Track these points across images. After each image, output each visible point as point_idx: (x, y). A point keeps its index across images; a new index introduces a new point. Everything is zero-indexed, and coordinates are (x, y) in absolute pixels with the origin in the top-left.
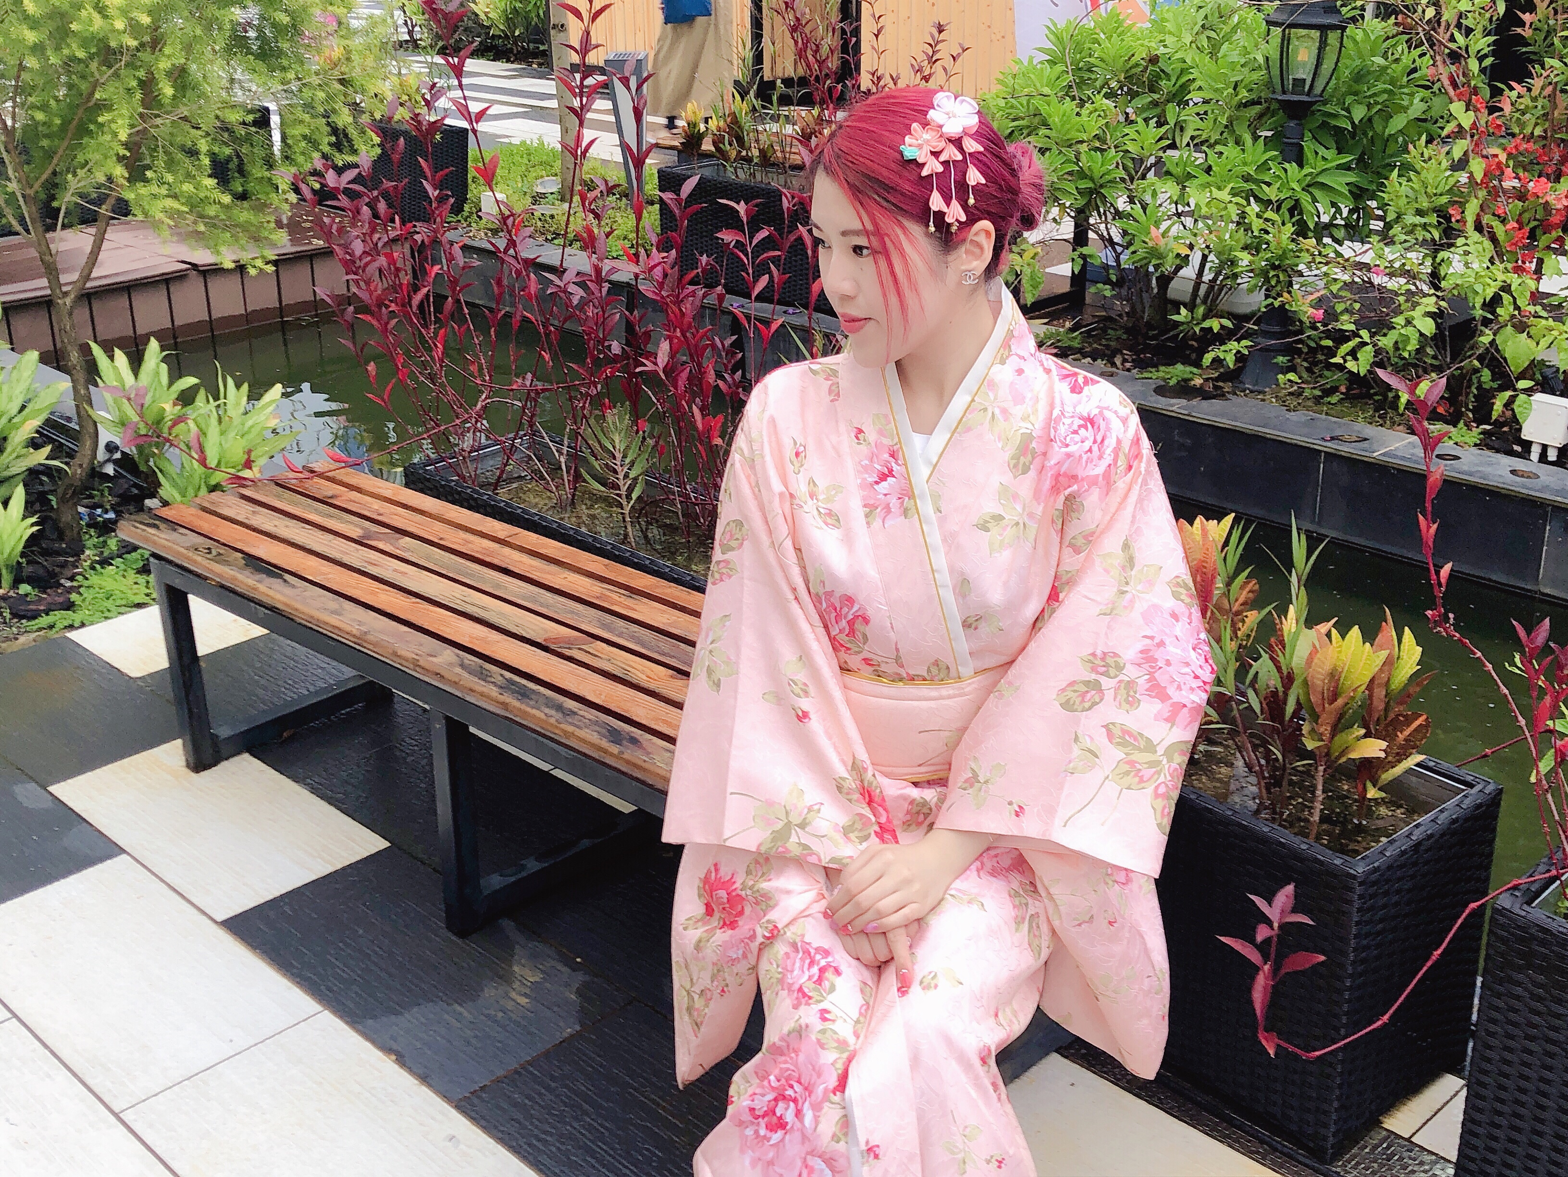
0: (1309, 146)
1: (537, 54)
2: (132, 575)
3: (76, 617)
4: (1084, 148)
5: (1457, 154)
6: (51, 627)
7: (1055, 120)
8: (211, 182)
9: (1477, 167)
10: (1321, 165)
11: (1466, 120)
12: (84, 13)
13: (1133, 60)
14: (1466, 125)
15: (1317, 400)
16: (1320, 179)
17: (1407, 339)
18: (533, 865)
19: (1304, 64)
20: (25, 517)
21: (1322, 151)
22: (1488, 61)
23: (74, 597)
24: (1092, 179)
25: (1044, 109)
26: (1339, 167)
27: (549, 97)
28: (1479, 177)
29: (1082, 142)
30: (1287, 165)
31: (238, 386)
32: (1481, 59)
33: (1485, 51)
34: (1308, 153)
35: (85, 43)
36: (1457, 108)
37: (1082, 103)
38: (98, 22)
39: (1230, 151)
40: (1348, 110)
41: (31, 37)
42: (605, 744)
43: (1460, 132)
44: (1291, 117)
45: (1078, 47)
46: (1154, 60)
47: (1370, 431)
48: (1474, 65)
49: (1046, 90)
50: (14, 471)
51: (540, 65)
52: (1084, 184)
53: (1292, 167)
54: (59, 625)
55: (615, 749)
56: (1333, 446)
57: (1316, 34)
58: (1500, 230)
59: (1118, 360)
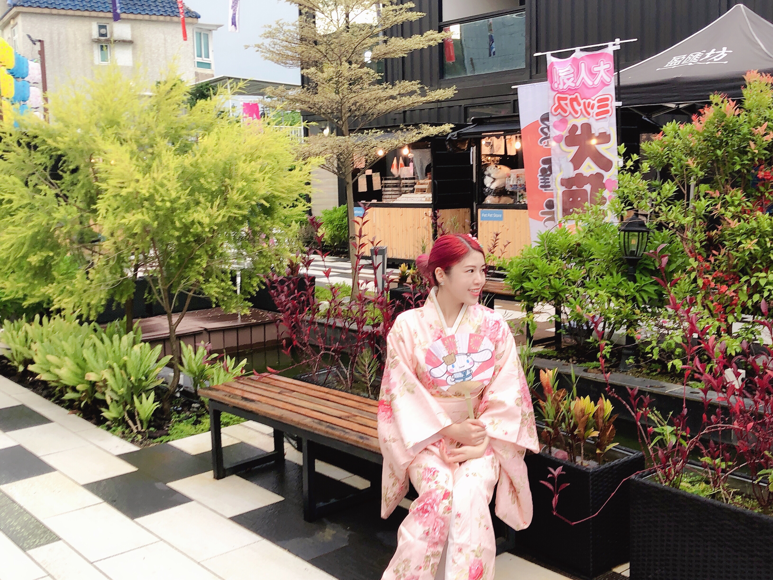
0: (638, 276)
1: (343, 253)
2: (190, 426)
3: (171, 437)
4: (552, 277)
5: (693, 277)
6: (161, 441)
7: (539, 266)
8: (230, 283)
9: (700, 282)
10: (643, 283)
11: (695, 264)
12: (195, 226)
13: (571, 245)
14: (695, 266)
15: (648, 374)
16: (644, 288)
17: (670, 344)
18: (333, 501)
19: (634, 245)
20: (154, 402)
21: (644, 278)
22: (704, 243)
23: (169, 432)
24: (555, 289)
25: (535, 262)
26: (651, 283)
27: (348, 269)
28: (701, 285)
29: (551, 275)
30: (629, 283)
31: (231, 359)
32: (701, 242)
33: (703, 239)
34: (638, 278)
35: (194, 236)
36: (692, 260)
37: (551, 261)
38: (200, 229)
39: (607, 278)
40: (653, 262)
41: (177, 234)
42: (358, 440)
43: (694, 270)
44: (631, 265)
45: (551, 241)
46: (579, 245)
47: (666, 384)
48: (698, 245)
49: (536, 256)
50: (150, 387)
51: (345, 257)
52: (553, 291)
53: (631, 284)
54: (164, 441)
55: (361, 441)
56: (651, 389)
57: (636, 234)
58: (711, 306)
59: (571, 360)
